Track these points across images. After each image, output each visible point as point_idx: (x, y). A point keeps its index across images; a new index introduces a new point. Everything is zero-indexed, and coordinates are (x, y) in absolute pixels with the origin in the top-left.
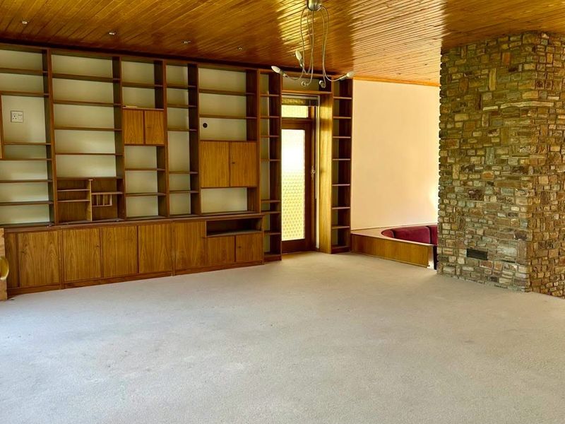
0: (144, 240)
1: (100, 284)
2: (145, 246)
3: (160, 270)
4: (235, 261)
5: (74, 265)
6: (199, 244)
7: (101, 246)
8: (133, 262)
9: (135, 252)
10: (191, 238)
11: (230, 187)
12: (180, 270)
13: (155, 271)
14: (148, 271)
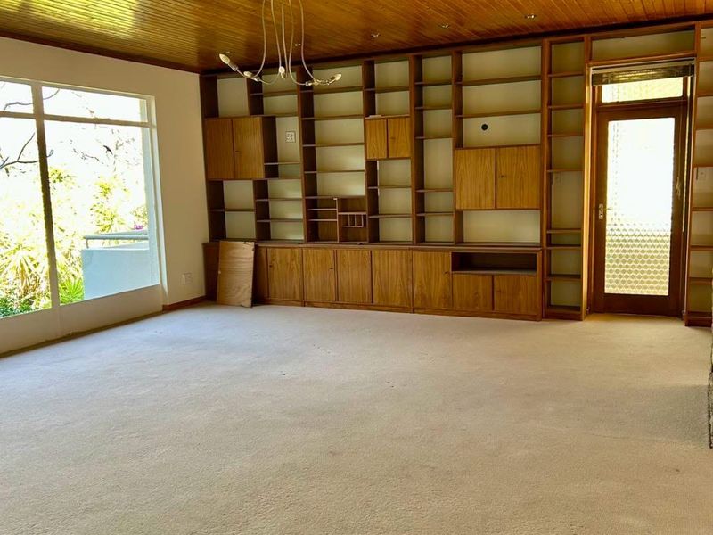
0: (378, 268)
1: (335, 308)
2: (379, 273)
3: (396, 304)
4: (493, 309)
5: (313, 284)
6: (442, 279)
7: (336, 269)
8: (367, 290)
9: (369, 279)
10: (433, 270)
11: (496, 209)
12: (418, 308)
13: (390, 304)
14: (382, 303)
